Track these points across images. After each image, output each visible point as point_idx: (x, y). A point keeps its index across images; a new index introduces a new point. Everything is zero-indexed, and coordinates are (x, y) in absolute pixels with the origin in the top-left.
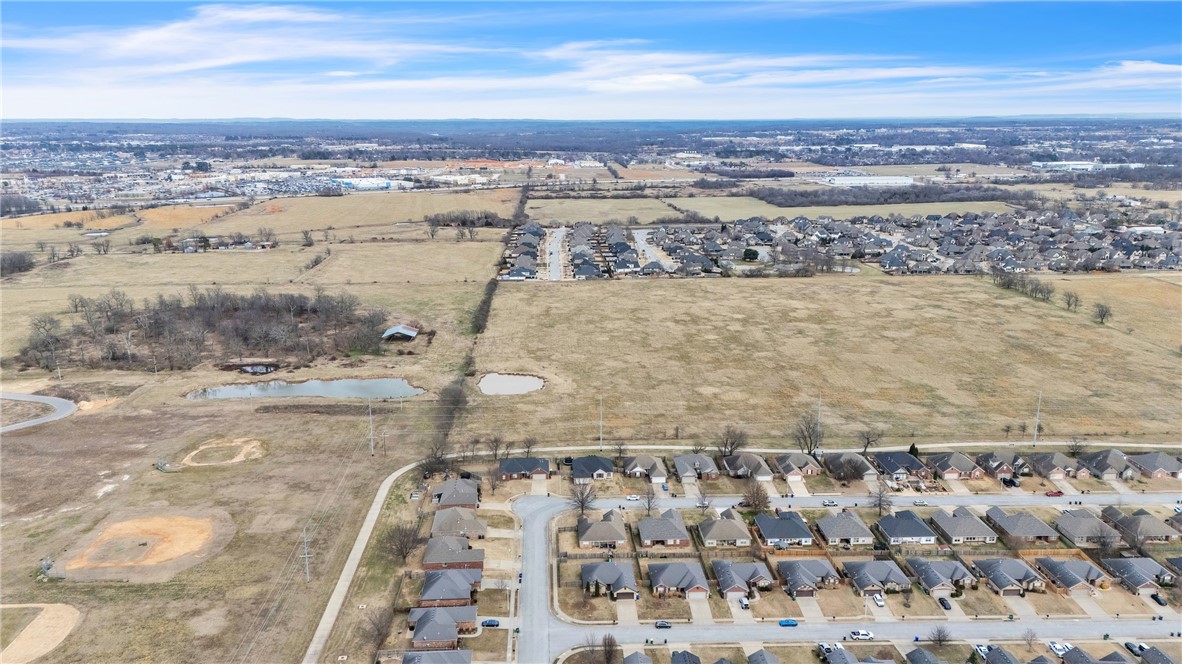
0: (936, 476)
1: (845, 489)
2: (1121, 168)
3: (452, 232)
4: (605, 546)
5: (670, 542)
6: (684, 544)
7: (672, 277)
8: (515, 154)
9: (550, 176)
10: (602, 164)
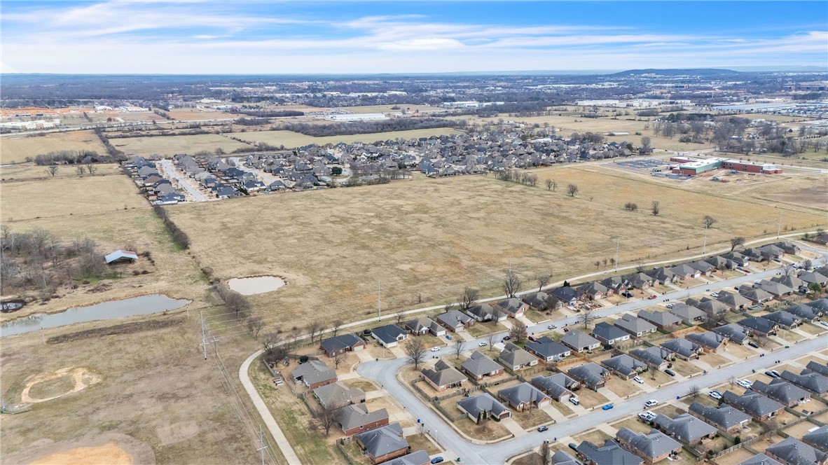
0: (591, 299)
1: (550, 316)
2: (493, 105)
3: (72, 169)
4: (454, 386)
5: (493, 373)
6: (500, 373)
7: (295, 191)
8: (60, 102)
9: (109, 120)
10: (147, 109)
